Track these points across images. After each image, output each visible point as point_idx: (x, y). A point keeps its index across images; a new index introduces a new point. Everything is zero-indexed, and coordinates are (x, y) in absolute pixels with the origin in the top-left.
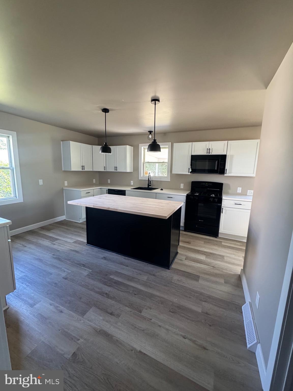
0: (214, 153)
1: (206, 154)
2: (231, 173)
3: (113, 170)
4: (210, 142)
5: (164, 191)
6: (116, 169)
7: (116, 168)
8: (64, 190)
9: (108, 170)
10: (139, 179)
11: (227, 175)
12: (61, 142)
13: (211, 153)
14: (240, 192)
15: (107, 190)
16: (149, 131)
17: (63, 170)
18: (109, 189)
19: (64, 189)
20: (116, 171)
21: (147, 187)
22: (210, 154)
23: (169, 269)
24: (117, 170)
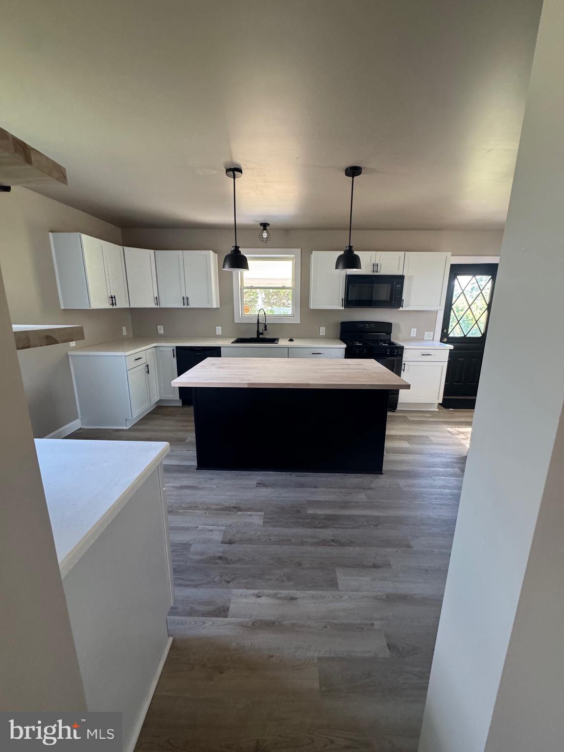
0: (383, 271)
1: (372, 273)
2: (408, 306)
3: (179, 305)
4: (378, 252)
5: (296, 343)
6: (186, 302)
7: (185, 300)
8: (70, 357)
9: (165, 304)
10: (235, 322)
11: (404, 309)
12: (48, 235)
13: (380, 272)
14: (415, 335)
15: (175, 349)
16: (261, 224)
17: (62, 308)
18: (177, 347)
19: (71, 355)
20: (186, 306)
21: (256, 337)
22: (378, 274)
23: (382, 474)
24: (188, 304)
